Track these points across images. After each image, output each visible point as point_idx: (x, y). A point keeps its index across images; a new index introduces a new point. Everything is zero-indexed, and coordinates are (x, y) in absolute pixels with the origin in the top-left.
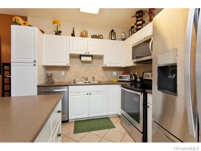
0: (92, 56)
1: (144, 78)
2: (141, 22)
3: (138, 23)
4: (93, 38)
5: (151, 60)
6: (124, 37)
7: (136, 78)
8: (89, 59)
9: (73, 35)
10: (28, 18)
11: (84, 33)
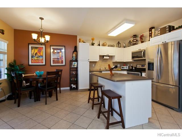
0: (109, 56)
1: (137, 67)
2: (135, 40)
3: (134, 41)
4: (109, 46)
5: (145, 59)
6: (124, 46)
7: (132, 68)
8: (108, 58)
9: (99, 45)
10: (78, 36)
11: (105, 44)
